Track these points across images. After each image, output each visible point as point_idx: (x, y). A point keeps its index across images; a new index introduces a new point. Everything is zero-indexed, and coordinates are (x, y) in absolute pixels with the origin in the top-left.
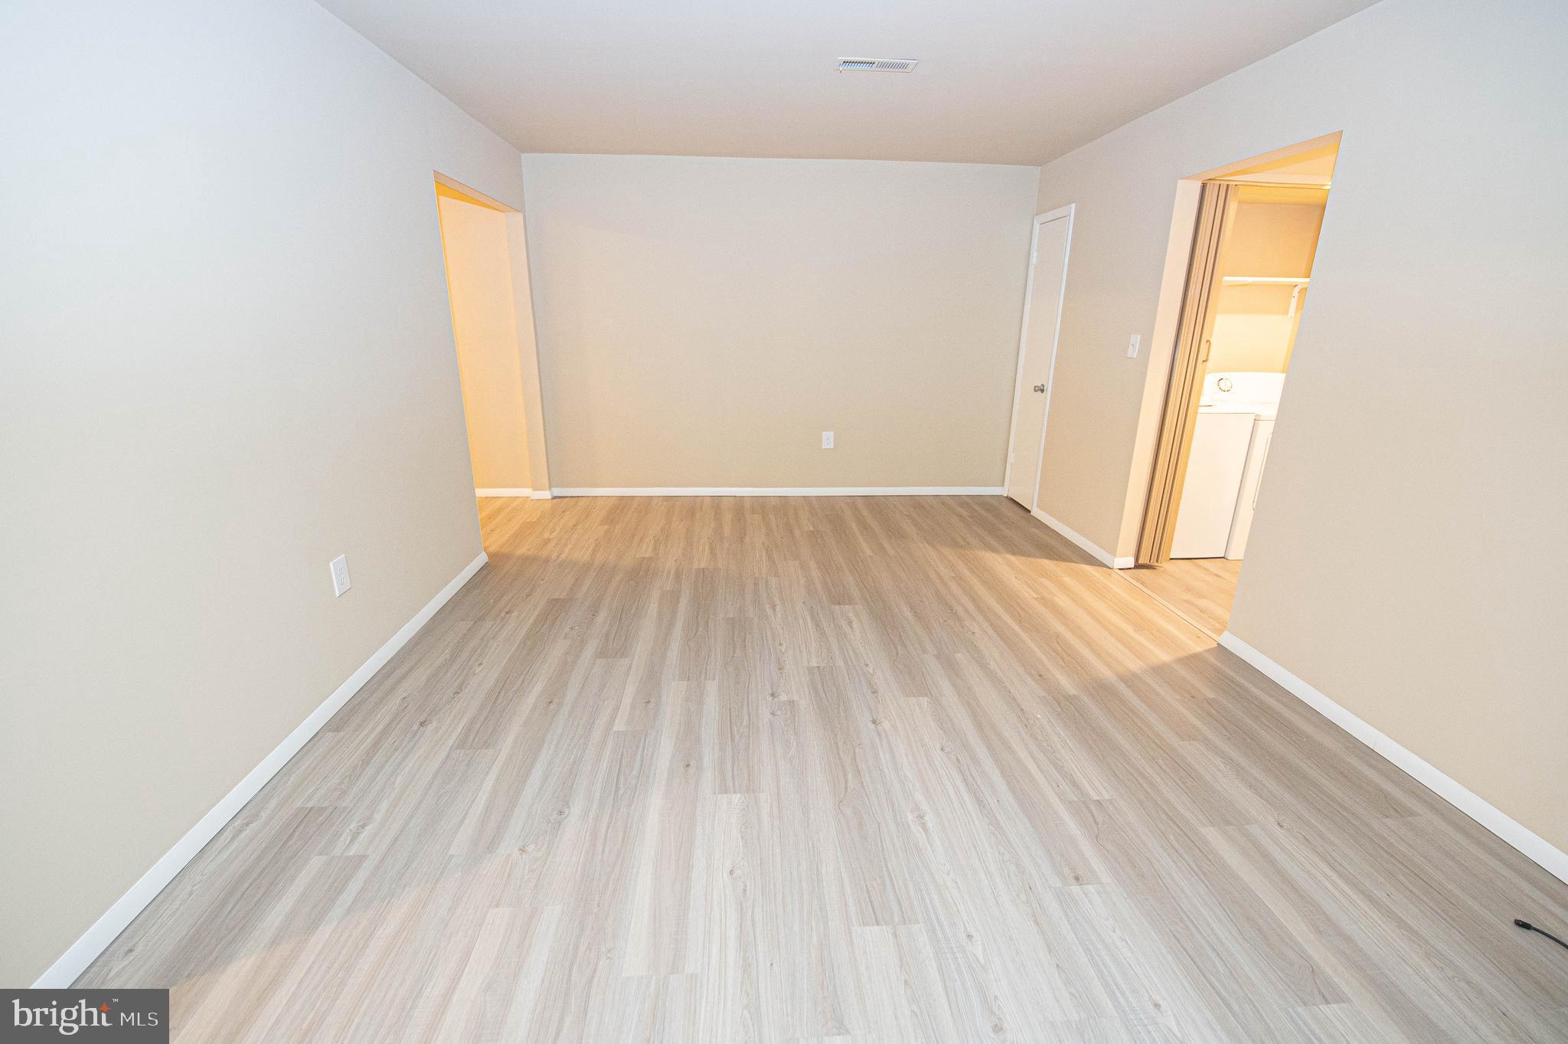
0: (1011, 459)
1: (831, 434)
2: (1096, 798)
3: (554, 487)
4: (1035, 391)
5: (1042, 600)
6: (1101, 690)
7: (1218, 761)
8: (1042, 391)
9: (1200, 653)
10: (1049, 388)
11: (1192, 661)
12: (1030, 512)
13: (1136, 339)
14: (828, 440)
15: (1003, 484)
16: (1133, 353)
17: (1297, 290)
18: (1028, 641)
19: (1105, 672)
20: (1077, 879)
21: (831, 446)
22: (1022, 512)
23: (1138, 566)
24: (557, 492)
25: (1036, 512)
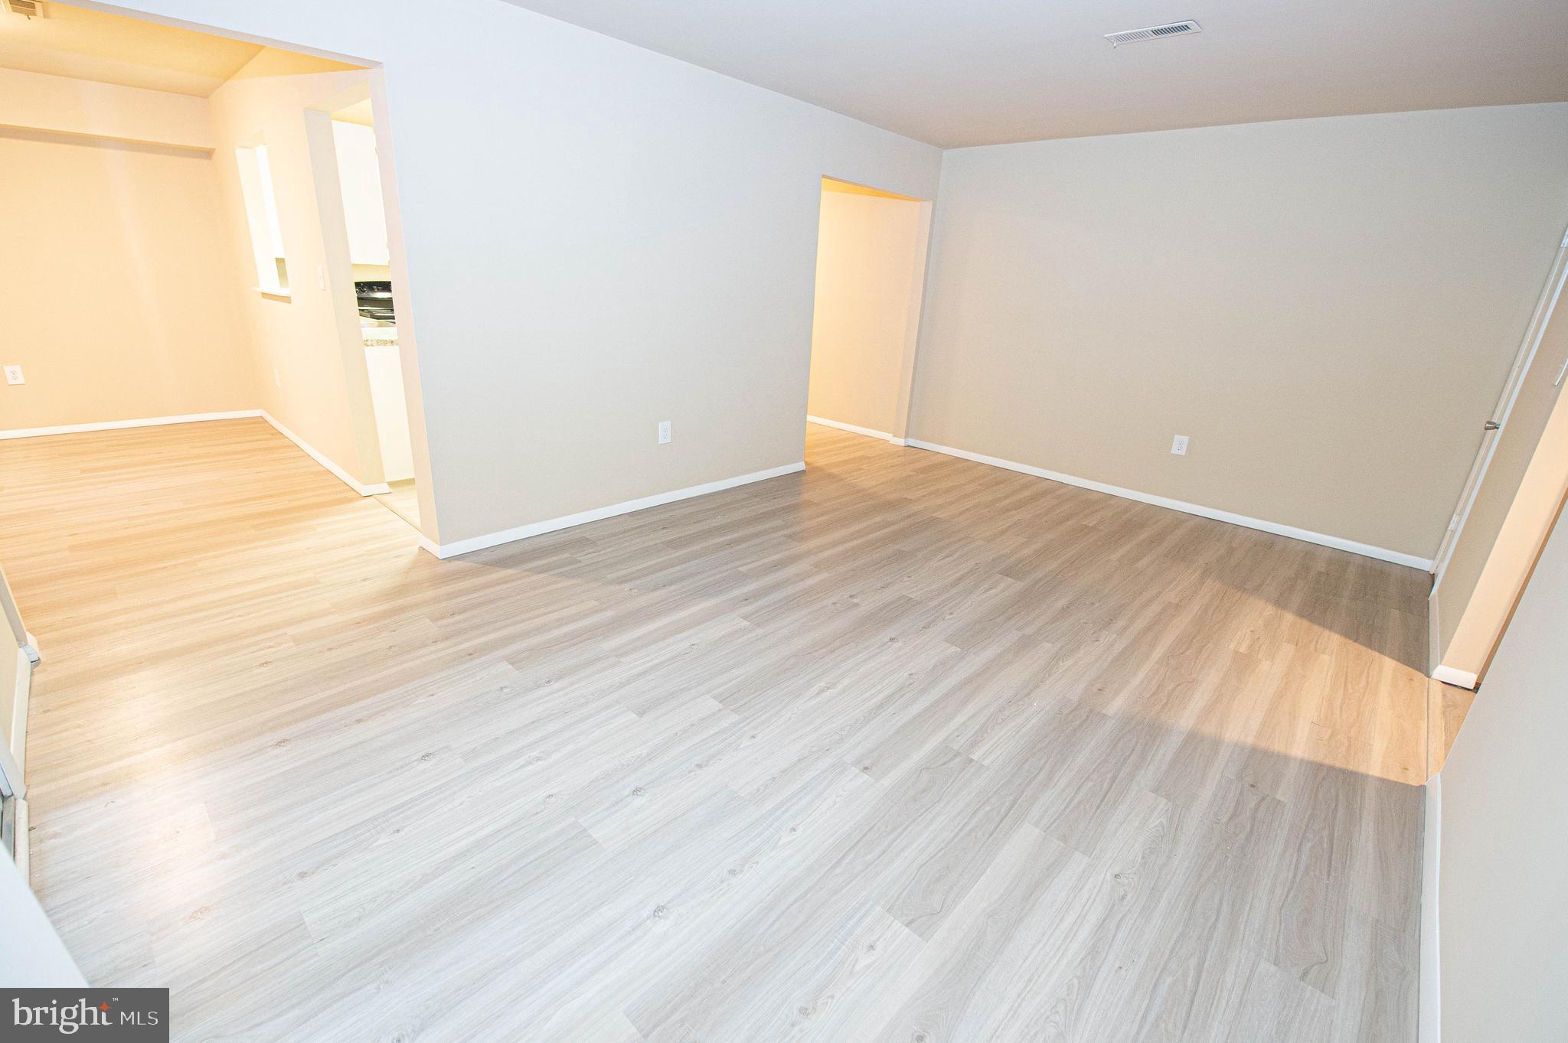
1: (1186, 439)
3: (911, 437)
14: (1180, 445)
21: (1183, 452)
24: (912, 442)
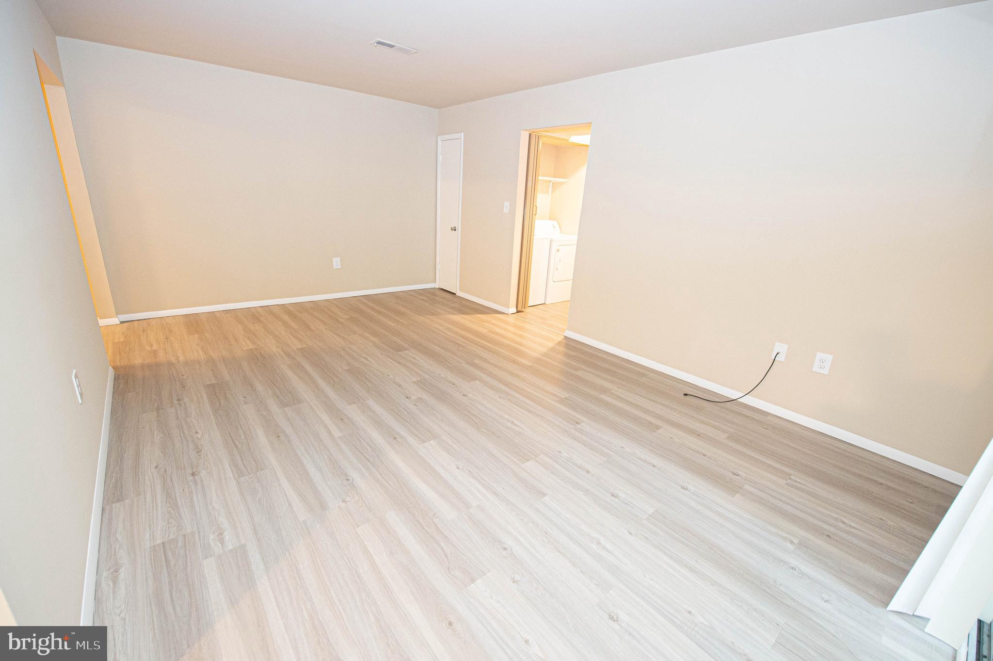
0: (438, 266)
1: (339, 259)
2: (564, 397)
3: (119, 314)
4: (452, 230)
5: (490, 331)
6: (538, 361)
7: (590, 374)
8: (455, 230)
9: (561, 341)
10: (459, 228)
11: (559, 343)
12: (455, 294)
13: (507, 204)
14: (337, 263)
15: (435, 282)
16: (506, 210)
17: (552, 182)
18: (499, 349)
19: (535, 355)
20: (577, 423)
22: (453, 295)
23: (518, 312)
24: (124, 318)
25: (459, 293)
